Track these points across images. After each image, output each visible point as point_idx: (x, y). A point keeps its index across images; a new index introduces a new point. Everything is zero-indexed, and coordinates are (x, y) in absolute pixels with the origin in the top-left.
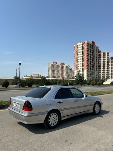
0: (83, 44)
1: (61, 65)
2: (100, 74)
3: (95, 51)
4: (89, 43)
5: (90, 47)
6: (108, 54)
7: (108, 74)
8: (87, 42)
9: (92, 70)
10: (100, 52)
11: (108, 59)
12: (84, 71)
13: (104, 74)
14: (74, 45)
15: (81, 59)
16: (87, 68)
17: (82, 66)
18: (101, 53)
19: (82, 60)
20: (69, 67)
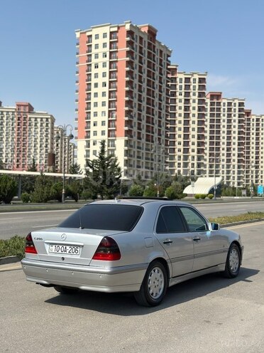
0: (111, 33)
1: (19, 113)
2: (172, 158)
3: (157, 66)
4: (136, 33)
5: (141, 48)
6: (202, 80)
7: (199, 159)
8: (128, 27)
9: (143, 140)
10: (174, 71)
11: (201, 101)
12: (113, 141)
13: (186, 158)
14: (78, 35)
15: (104, 94)
16: (128, 133)
17: (109, 121)
18: (179, 76)
19: (106, 99)
20: (53, 123)
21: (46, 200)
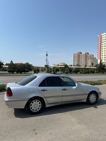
1: (85, 55)
14: (98, 36)
20: (93, 56)
21: (85, 73)
